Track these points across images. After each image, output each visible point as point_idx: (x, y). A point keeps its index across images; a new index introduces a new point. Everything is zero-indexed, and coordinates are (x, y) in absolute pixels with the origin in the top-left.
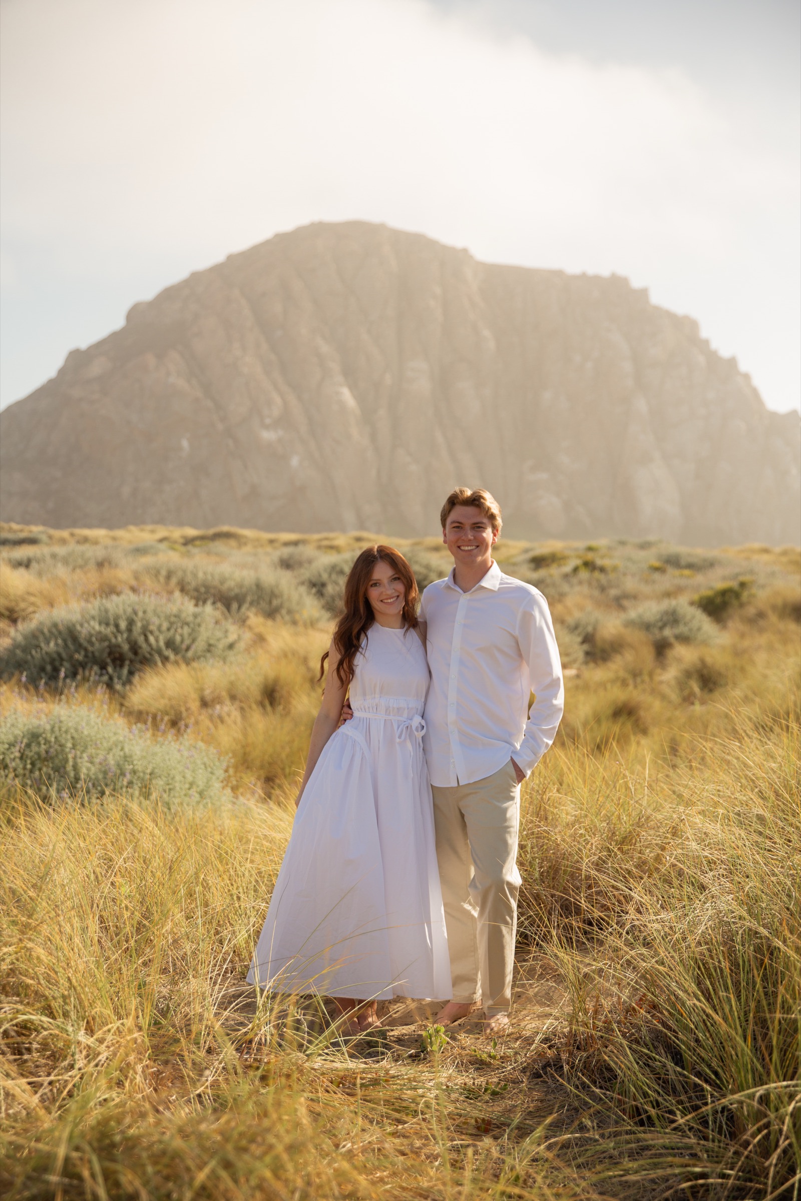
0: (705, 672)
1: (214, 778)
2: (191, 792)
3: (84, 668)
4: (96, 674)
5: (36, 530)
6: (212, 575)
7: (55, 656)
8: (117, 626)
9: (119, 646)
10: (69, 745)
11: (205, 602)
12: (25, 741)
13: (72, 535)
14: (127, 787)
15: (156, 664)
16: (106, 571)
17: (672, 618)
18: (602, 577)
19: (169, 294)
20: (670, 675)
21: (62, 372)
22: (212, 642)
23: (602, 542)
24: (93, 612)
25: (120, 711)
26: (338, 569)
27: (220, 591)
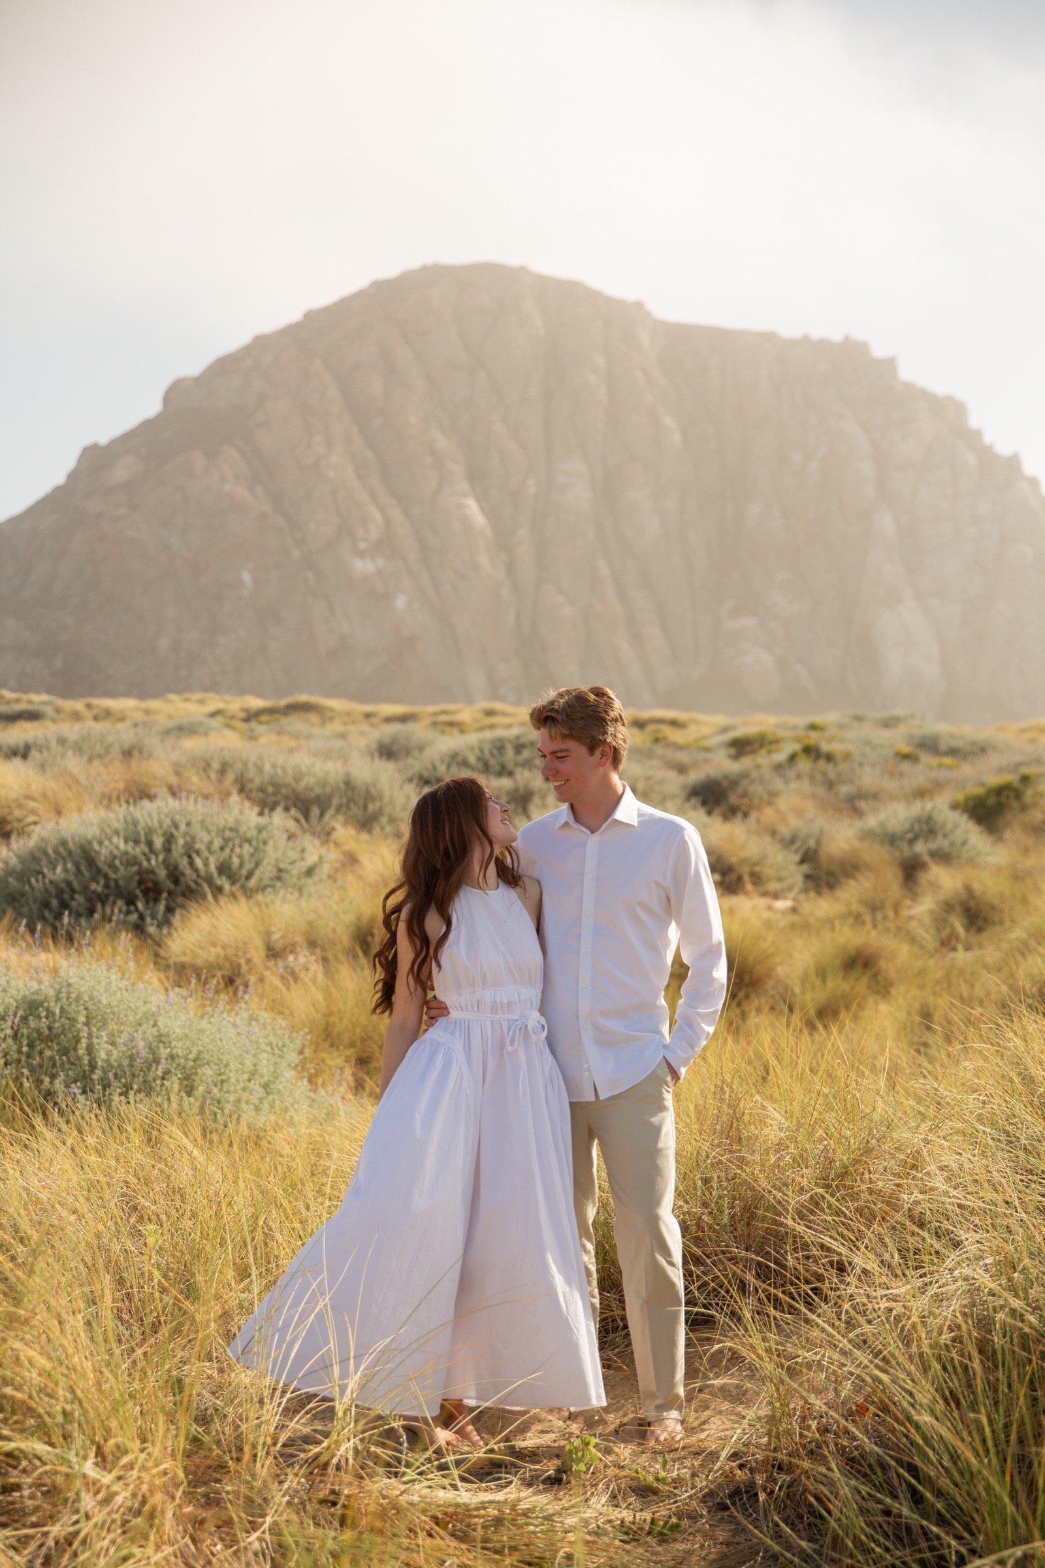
0: (972, 904)
1: (283, 1065)
2: (251, 1085)
3: (103, 903)
4: (120, 911)
5: (38, 699)
6: (284, 769)
7: (63, 886)
8: (150, 844)
9: (153, 872)
10: (82, 1019)
11: (272, 809)
12: (20, 1013)
13: (89, 706)
14: (163, 1078)
15: (204, 897)
16: (134, 763)
17: (927, 828)
18: (829, 769)
19: (223, 367)
20: (923, 908)
21: (73, 476)
22: (282, 866)
23: (829, 718)
24: (116, 825)
25: (155, 963)
26: (459, 759)
27: (294, 791)
